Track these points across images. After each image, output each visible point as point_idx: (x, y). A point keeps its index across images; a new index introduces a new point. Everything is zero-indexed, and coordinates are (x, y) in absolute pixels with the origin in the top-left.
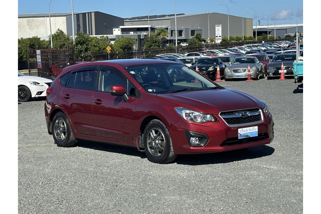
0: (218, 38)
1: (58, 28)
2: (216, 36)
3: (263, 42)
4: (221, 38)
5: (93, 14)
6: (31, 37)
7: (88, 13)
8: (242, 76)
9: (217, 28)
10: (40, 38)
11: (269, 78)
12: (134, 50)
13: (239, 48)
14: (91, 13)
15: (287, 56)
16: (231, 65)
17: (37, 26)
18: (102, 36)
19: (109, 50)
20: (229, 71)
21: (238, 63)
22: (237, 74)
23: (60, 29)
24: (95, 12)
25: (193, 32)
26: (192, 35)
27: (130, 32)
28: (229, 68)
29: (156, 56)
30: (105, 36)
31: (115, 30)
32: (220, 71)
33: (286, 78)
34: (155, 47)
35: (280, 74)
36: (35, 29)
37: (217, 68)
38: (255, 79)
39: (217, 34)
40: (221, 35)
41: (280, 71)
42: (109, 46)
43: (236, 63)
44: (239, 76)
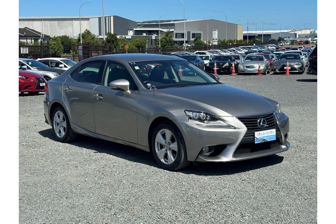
0: (215, 40)
1: (86, 29)
2: (213, 38)
3: (254, 44)
4: (217, 40)
5: (112, 18)
6: (61, 35)
7: (108, 17)
8: (252, 72)
9: (214, 32)
10: (69, 37)
11: (276, 73)
12: (147, 49)
13: (236, 49)
14: (110, 17)
15: (290, 56)
16: (243, 62)
17: (66, 26)
18: (121, 36)
19: (127, 48)
20: (242, 66)
21: (249, 60)
22: (249, 69)
23: (88, 30)
24: (113, 16)
25: (194, 35)
26: (192, 38)
27: (143, 34)
28: (242, 64)
29: (171, 53)
30: (124, 36)
31: (129, 32)
32: (235, 66)
33: (290, 73)
34: (169, 46)
35: (285, 70)
36: (64, 29)
37: (232, 64)
38: (264, 74)
39: (214, 37)
40: (217, 38)
41: (285, 68)
42: (127, 45)
43: (247, 60)
44: (250, 71)
